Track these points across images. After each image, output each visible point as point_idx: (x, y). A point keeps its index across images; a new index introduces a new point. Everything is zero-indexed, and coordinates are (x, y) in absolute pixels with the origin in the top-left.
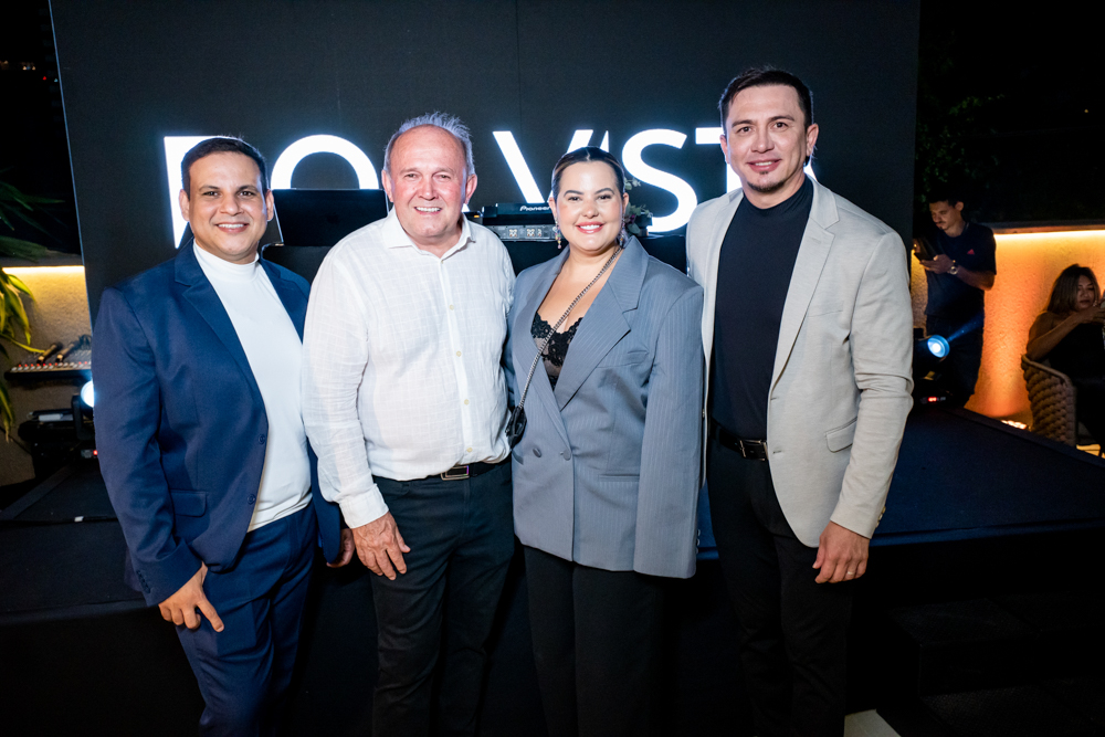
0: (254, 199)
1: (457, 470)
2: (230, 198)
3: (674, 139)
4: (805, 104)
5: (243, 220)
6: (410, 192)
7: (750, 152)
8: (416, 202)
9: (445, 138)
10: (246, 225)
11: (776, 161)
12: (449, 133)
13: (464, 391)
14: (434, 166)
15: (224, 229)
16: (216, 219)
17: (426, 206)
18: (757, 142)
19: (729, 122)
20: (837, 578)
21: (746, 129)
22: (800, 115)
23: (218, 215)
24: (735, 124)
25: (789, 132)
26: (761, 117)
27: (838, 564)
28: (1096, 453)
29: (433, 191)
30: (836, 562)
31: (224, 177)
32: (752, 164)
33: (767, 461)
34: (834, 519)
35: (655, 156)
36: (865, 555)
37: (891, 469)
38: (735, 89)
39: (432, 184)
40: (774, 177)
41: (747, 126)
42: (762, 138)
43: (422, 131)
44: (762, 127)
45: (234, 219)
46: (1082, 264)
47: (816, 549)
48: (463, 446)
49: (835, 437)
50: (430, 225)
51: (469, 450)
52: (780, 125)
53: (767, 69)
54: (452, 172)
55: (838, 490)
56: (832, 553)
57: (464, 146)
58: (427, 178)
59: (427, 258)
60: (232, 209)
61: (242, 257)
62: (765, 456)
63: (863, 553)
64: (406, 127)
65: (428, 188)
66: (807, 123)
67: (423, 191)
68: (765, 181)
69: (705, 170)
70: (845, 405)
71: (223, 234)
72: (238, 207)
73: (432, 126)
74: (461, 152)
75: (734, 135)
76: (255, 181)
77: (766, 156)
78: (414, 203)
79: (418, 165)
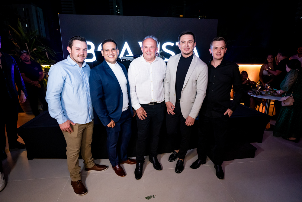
0: (115, 51)
1: (151, 103)
2: (111, 51)
3: (172, 44)
4: (194, 38)
5: (113, 55)
6: (145, 51)
7: (184, 47)
8: (147, 52)
9: (152, 40)
10: (114, 56)
11: (189, 49)
12: (154, 39)
13: (152, 89)
14: (150, 46)
15: (110, 57)
16: (108, 55)
17: (149, 54)
18: (186, 45)
19: (180, 41)
20: (188, 125)
21: (184, 43)
22: (193, 40)
23: (108, 54)
24: (182, 41)
25: (191, 43)
26: (187, 40)
27: (189, 123)
28: (244, 105)
29: (150, 51)
30: (188, 123)
31: (109, 47)
32: (184, 49)
33: (180, 103)
34: (189, 115)
35: (168, 47)
36: (194, 122)
37: (200, 107)
38: (182, 35)
39: (150, 49)
40: (188, 52)
41: (184, 42)
42: (187, 44)
43: (148, 39)
44: (187, 42)
45: (112, 55)
46: (245, 71)
47: (186, 119)
48: (151, 99)
49: (192, 101)
50: (149, 57)
51: (153, 100)
52: (190, 42)
53: (188, 31)
54: (153, 47)
55: (191, 109)
56: (188, 121)
57: (156, 42)
58: (149, 48)
59: (148, 63)
60: (111, 53)
61: (114, 62)
62: (180, 102)
63: (193, 121)
64: (146, 38)
65: (149, 50)
66: (194, 42)
67: (148, 50)
68: (186, 53)
69: (177, 50)
70: (194, 95)
71: (110, 58)
72: (112, 53)
73: (150, 38)
74: (155, 43)
75: (181, 44)
76: (115, 47)
77: (187, 48)
78: (146, 53)
79: (147, 46)
